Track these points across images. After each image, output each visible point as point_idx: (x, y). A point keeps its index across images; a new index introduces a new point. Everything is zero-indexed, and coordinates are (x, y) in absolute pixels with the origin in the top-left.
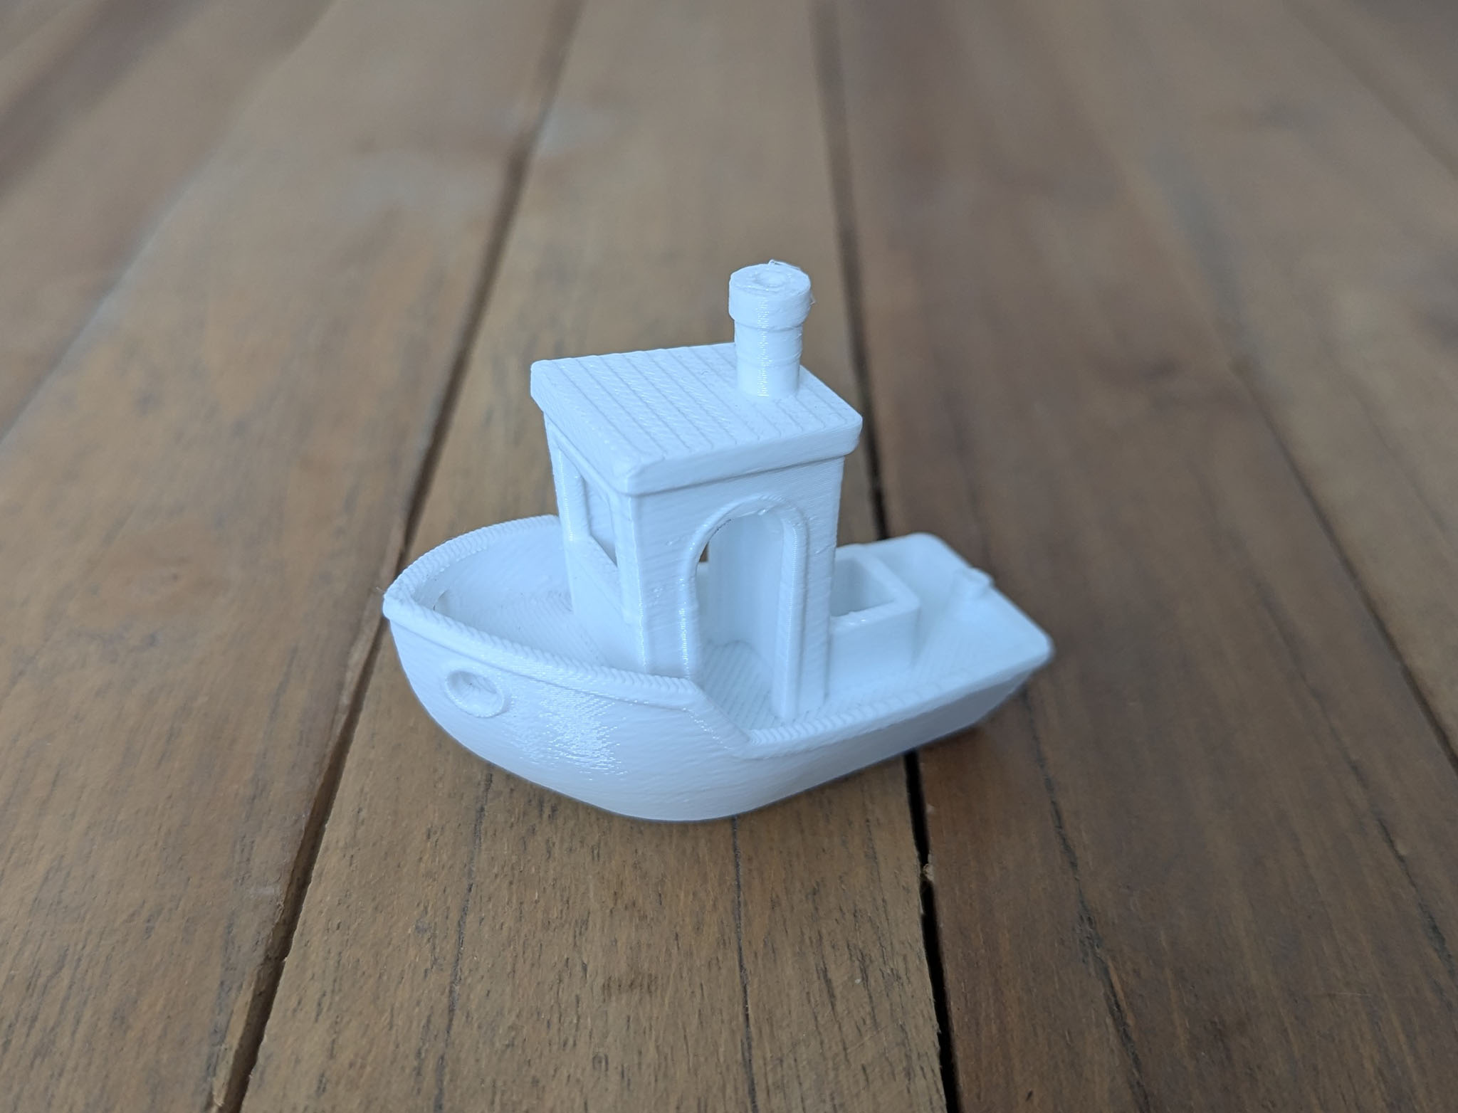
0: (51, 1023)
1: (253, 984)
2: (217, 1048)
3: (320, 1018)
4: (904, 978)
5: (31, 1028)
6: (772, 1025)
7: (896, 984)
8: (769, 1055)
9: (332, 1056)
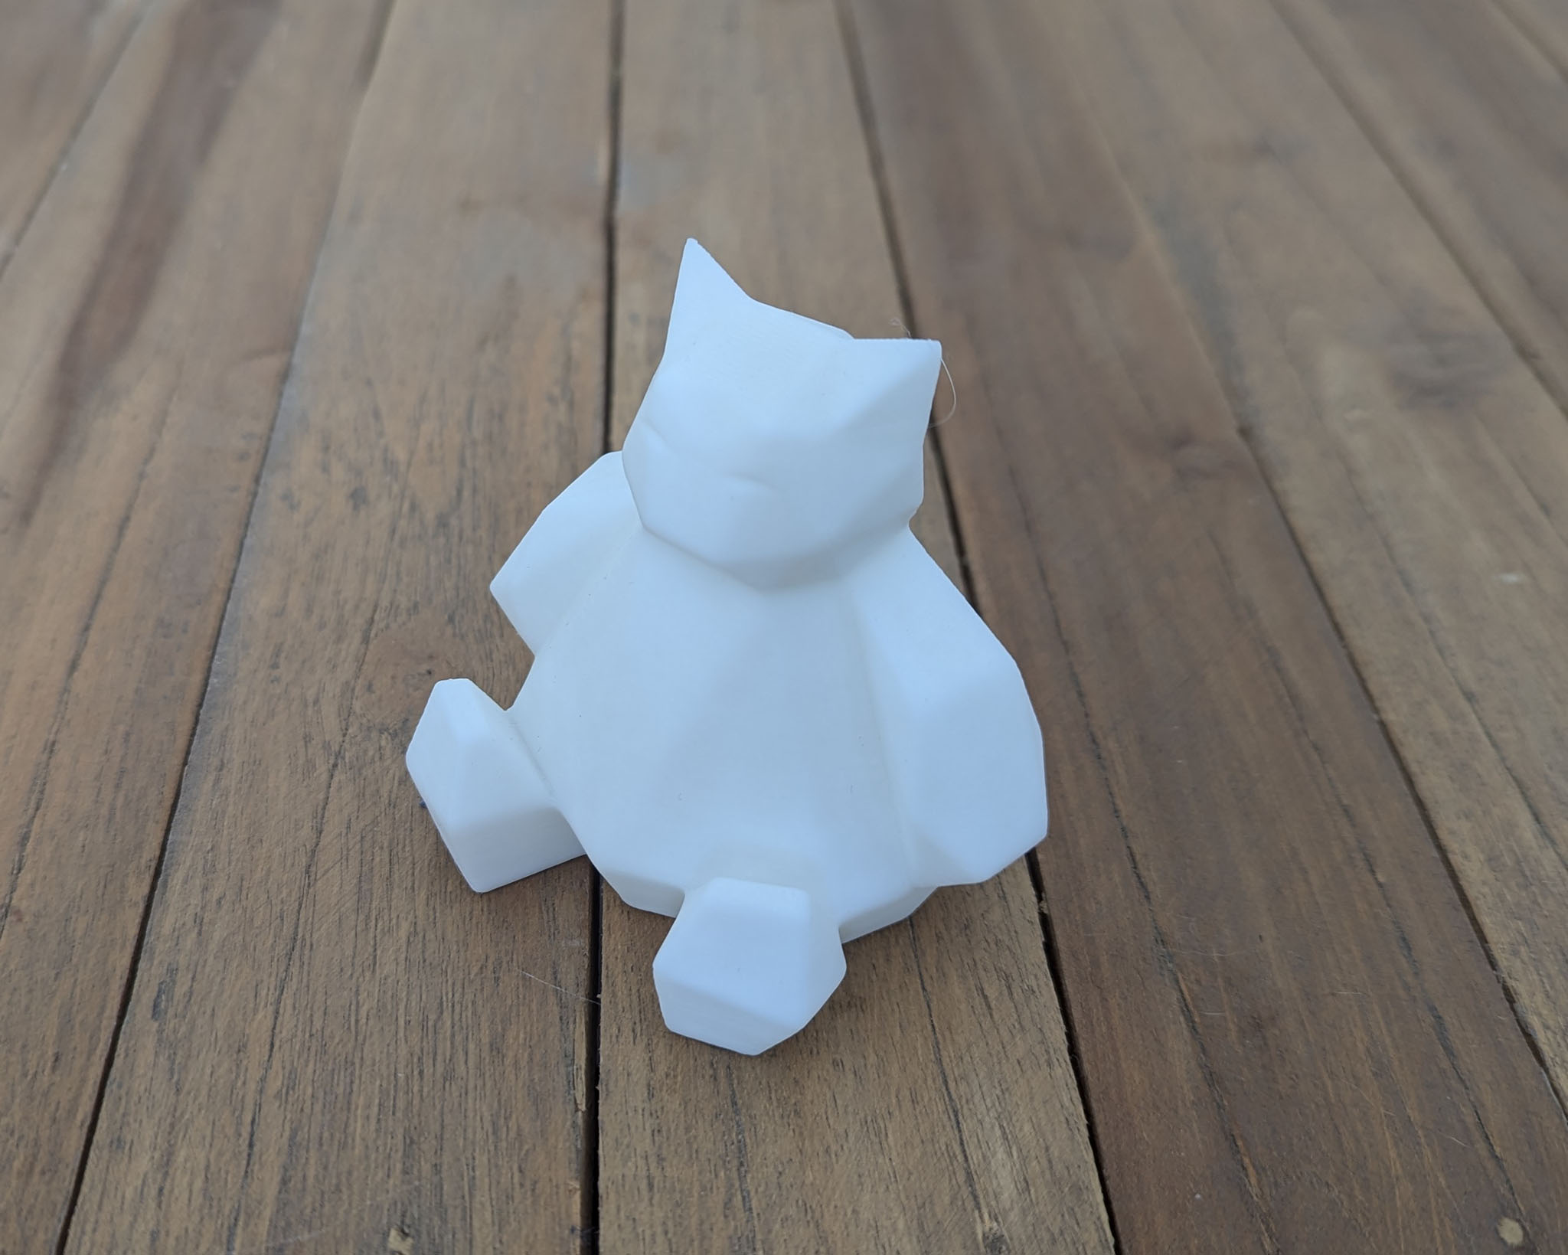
0: (448, 1057)
1: (583, 1017)
2: (570, 1069)
3: (637, 1041)
4: (1037, 992)
5: (434, 1060)
6: (951, 1033)
7: (1032, 997)
8: (952, 1055)
9: (652, 1070)
